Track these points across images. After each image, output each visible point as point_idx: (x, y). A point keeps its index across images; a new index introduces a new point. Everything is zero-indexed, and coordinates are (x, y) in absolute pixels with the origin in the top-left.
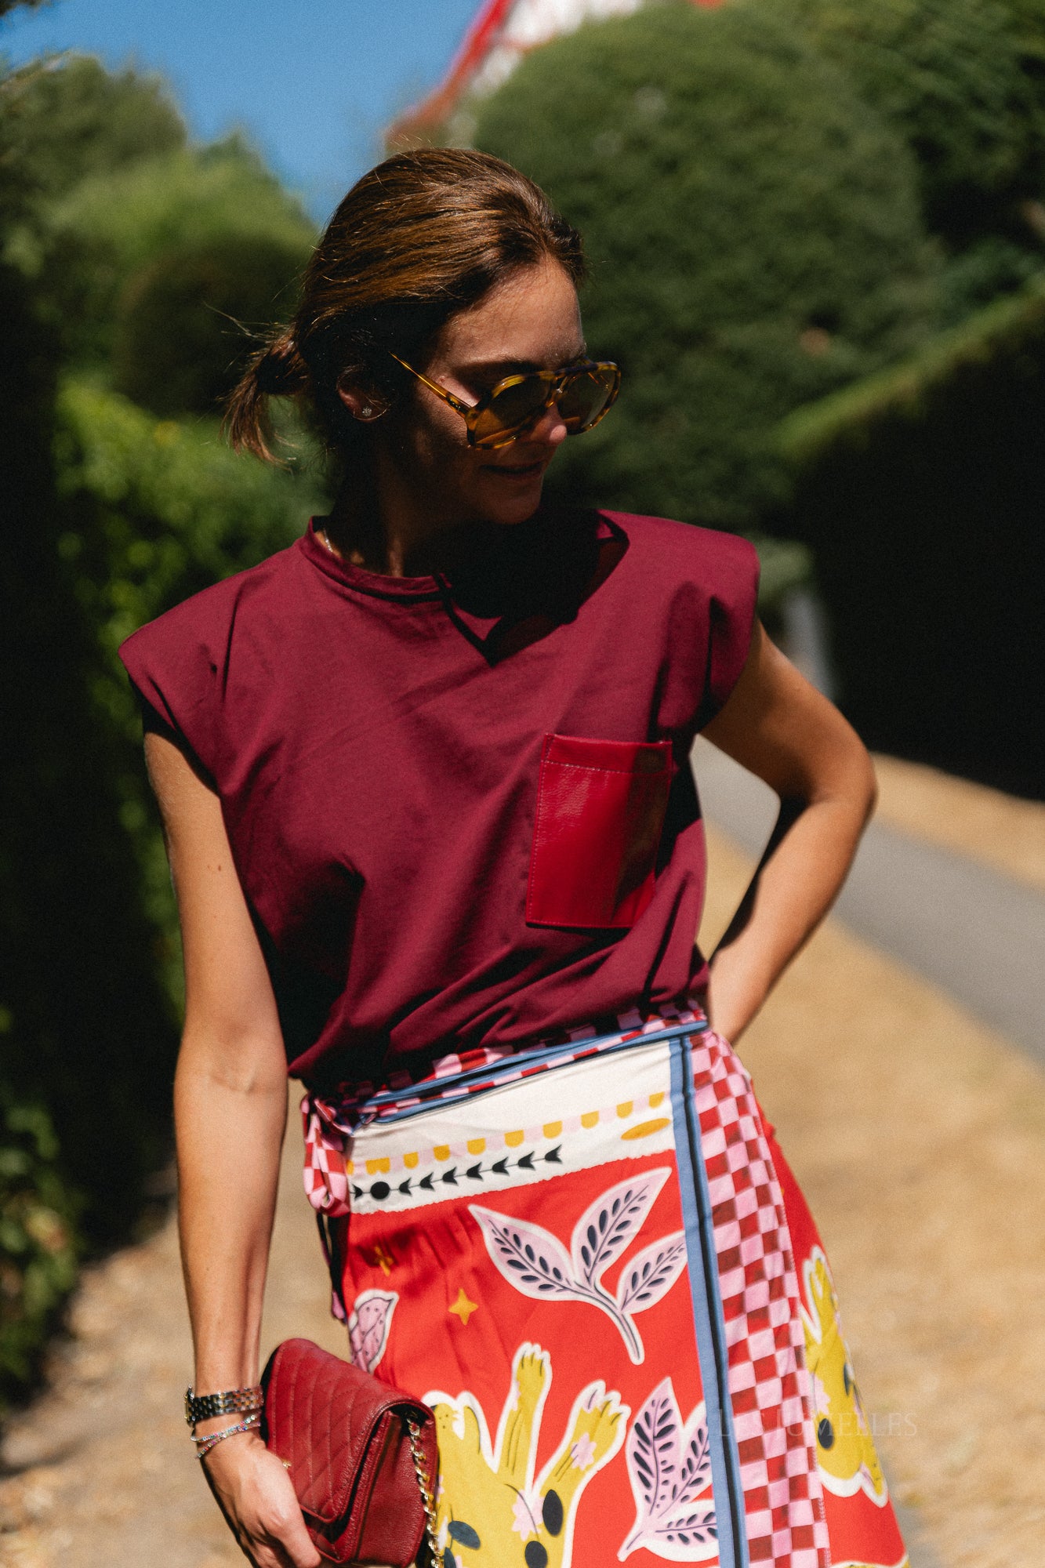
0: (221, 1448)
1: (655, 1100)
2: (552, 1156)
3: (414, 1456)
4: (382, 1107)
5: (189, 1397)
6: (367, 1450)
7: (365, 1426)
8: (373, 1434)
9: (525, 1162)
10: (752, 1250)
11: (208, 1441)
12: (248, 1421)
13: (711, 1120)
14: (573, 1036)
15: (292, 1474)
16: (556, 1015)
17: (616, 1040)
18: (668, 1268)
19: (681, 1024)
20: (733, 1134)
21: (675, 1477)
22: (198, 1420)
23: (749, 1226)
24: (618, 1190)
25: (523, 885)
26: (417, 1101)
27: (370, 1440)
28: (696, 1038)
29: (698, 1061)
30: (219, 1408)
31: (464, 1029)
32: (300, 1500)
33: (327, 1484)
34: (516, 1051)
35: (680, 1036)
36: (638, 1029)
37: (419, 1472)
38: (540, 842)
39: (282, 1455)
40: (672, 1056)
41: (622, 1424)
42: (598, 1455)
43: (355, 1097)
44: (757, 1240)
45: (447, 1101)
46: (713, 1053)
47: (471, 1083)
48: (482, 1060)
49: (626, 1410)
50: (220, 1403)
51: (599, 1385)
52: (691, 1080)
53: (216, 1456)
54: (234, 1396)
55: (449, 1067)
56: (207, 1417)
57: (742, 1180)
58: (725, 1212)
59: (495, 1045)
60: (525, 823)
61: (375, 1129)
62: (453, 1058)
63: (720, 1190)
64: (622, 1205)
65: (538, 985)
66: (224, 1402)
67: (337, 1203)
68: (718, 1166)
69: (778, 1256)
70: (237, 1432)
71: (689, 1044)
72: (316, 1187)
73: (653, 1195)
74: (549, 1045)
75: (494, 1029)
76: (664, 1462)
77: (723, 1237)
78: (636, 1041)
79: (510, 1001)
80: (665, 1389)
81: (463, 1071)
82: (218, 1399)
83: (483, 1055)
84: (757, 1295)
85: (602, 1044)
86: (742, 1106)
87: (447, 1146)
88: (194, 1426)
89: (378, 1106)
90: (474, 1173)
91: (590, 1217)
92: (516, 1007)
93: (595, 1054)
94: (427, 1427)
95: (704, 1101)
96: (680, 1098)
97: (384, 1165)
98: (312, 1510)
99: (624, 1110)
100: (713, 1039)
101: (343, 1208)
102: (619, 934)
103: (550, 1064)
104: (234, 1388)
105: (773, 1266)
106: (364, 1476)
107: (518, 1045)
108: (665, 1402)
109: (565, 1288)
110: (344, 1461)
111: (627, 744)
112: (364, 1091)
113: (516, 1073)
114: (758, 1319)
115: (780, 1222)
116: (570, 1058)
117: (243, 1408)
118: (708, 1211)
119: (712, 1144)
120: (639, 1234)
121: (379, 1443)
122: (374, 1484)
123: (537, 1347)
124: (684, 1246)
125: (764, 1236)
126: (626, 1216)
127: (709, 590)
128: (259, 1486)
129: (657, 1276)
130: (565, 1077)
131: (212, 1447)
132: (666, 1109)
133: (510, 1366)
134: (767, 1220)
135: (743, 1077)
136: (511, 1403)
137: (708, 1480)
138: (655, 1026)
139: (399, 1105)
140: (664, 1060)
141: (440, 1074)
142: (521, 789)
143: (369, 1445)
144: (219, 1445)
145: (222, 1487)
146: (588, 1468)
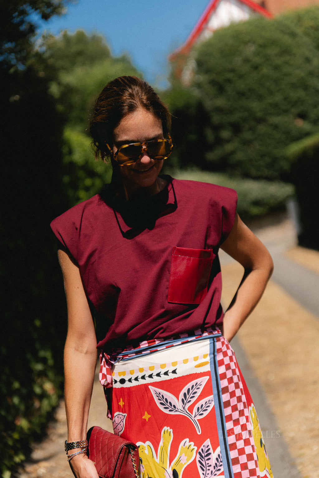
0: (75, 458)
1: (205, 356)
2: (174, 372)
3: (132, 459)
4: (124, 356)
5: (66, 443)
6: (118, 458)
7: (118, 450)
8: (120, 453)
9: (166, 373)
10: (234, 401)
11: (71, 456)
12: (83, 450)
13: (221, 363)
14: (182, 336)
15: (96, 466)
16: (177, 330)
17: (194, 338)
18: (209, 406)
19: (213, 334)
20: (228, 367)
21: (212, 468)
22: (68, 450)
23: (233, 394)
24: (193, 382)
25: (167, 291)
26: (135, 354)
27: (119, 455)
28: (218, 338)
29: (218, 345)
30: (75, 446)
31: (149, 333)
32: (98, 473)
33: (107, 468)
34: (164, 341)
35: (213, 338)
36: (201, 335)
37: (134, 464)
38: (172, 278)
39: (93, 460)
40: (210, 343)
41: (195, 451)
42: (188, 460)
43: (116, 353)
44: (235, 398)
45: (143, 354)
46: (223, 343)
47: (151, 349)
48: (154, 343)
49: (196, 448)
50: (75, 445)
51: (187, 440)
52: (216, 350)
53: (73, 460)
54: (79, 443)
55: (144, 345)
56: (71, 449)
57: (230, 380)
58: (225, 390)
59: (158, 338)
60: (167, 272)
61: (121, 363)
62: (146, 342)
63: (224, 383)
64: (194, 387)
65: (171, 321)
66: (76, 444)
67: (108, 384)
68: (224, 376)
69: (242, 404)
70: (80, 453)
71: (215, 340)
72: (103, 379)
73: (204, 384)
74: (174, 339)
75: (158, 334)
76: (208, 464)
77: (225, 397)
78: (200, 338)
79: (163, 325)
80: (208, 442)
81: (148, 346)
82: (74, 444)
83: (155, 341)
84: (236, 415)
85: (190, 339)
86: (231, 359)
87: (143, 368)
88: (67, 451)
89: (123, 355)
90: (151, 376)
91: (185, 390)
92: (164, 327)
93: (188, 342)
94: (136, 451)
95: (219, 357)
96: (212, 356)
97: (124, 373)
98: (103, 476)
99: (196, 359)
100: (223, 339)
101: (110, 385)
102: (196, 306)
103: (174, 345)
104: (79, 441)
105: (240, 406)
106: (118, 465)
107: (165, 339)
108: (208, 446)
109: (177, 411)
110: (111, 461)
111: (198, 250)
112: (119, 351)
113: (164, 347)
114: (236, 422)
115: (242, 394)
116: (180, 343)
117: (82, 446)
118: (220, 389)
119: (221, 370)
120: (200, 396)
121: (122, 455)
122: (120, 468)
123: (169, 428)
124: (213, 400)
125: (237, 397)
126: (195, 390)
127: (222, 204)
128: (86, 469)
129: (205, 408)
130: (179, 348)
131: (72, 458)
132: (208, 359)
133: (161, 434)
134: (238, 393)
135: (232, 351)
136: (161, 443)
137: (222, 470)
138: (206, 334)
139: (129, 355)
140: (208, 344)
141: (141, 347)
142: (166, 262)
143: (119, 456)
144: (74, 457)
145: (75, 469)
146: (185, 464)
